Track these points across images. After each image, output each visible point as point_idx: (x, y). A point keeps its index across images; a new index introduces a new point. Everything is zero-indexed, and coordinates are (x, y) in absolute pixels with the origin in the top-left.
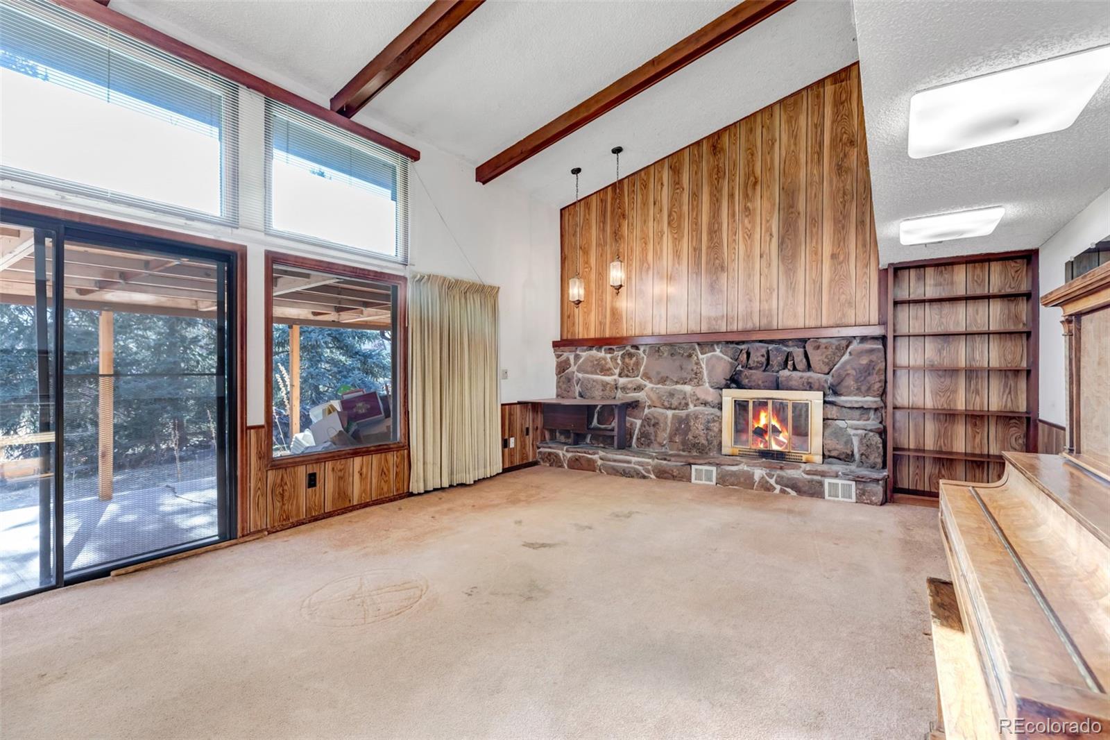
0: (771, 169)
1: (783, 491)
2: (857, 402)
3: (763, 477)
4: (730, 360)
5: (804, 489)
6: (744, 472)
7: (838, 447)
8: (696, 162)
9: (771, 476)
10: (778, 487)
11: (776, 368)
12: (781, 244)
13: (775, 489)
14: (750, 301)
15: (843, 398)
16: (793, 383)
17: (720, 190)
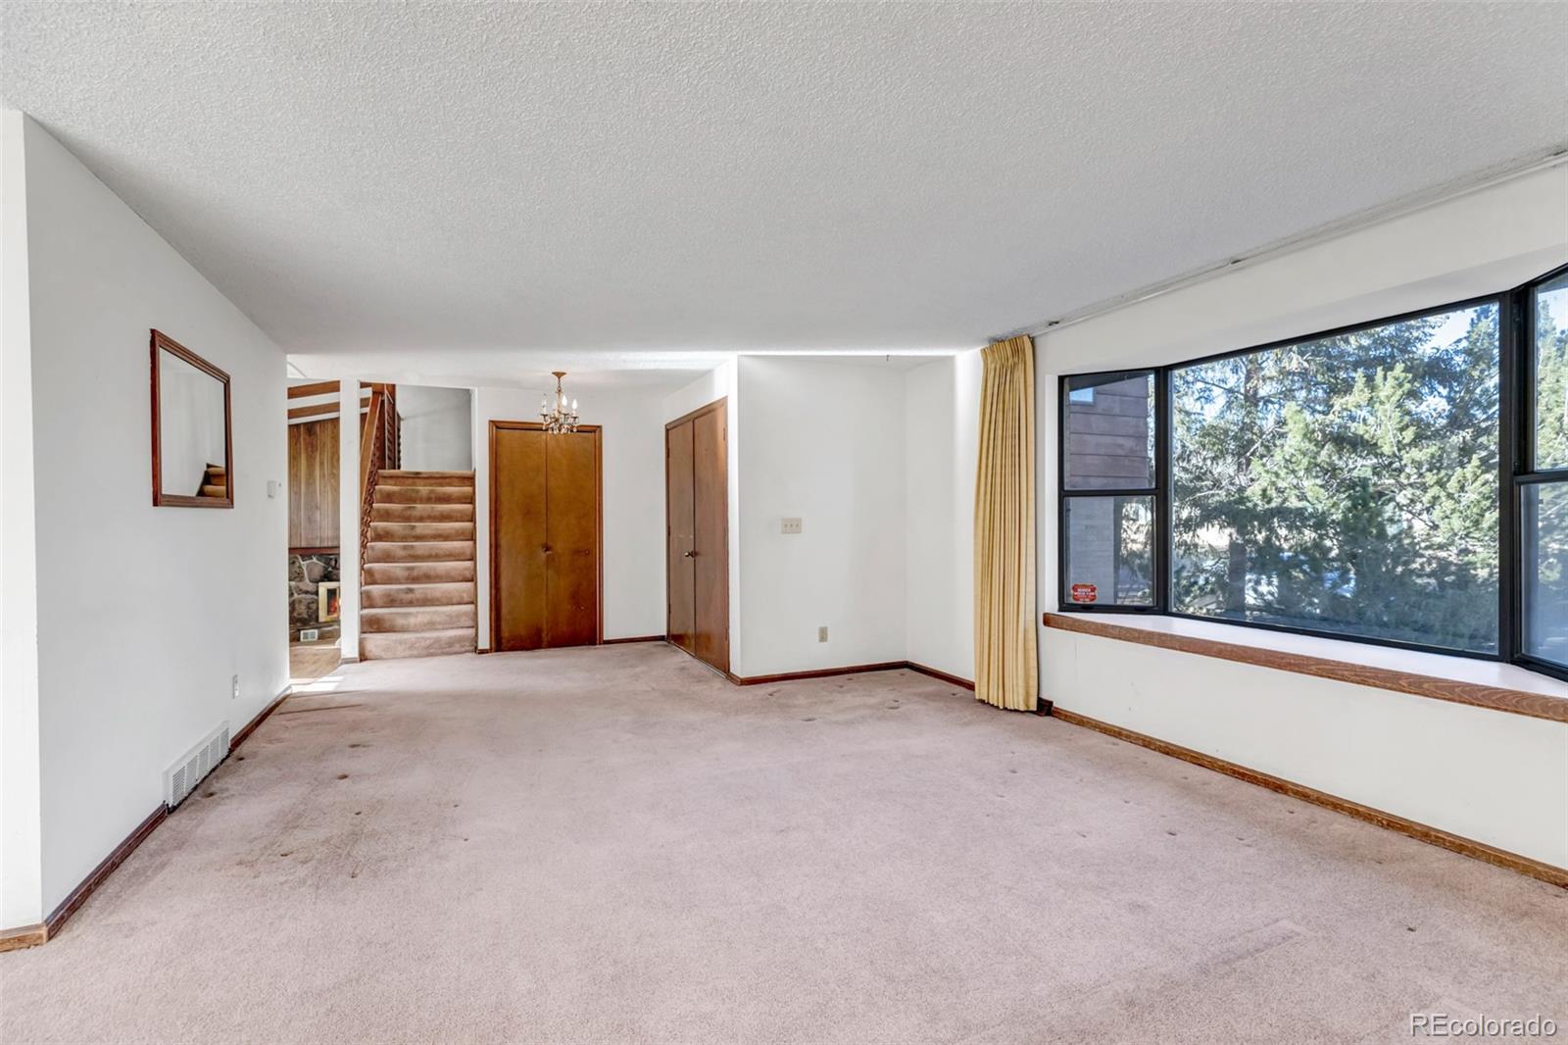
17: (315, 459)
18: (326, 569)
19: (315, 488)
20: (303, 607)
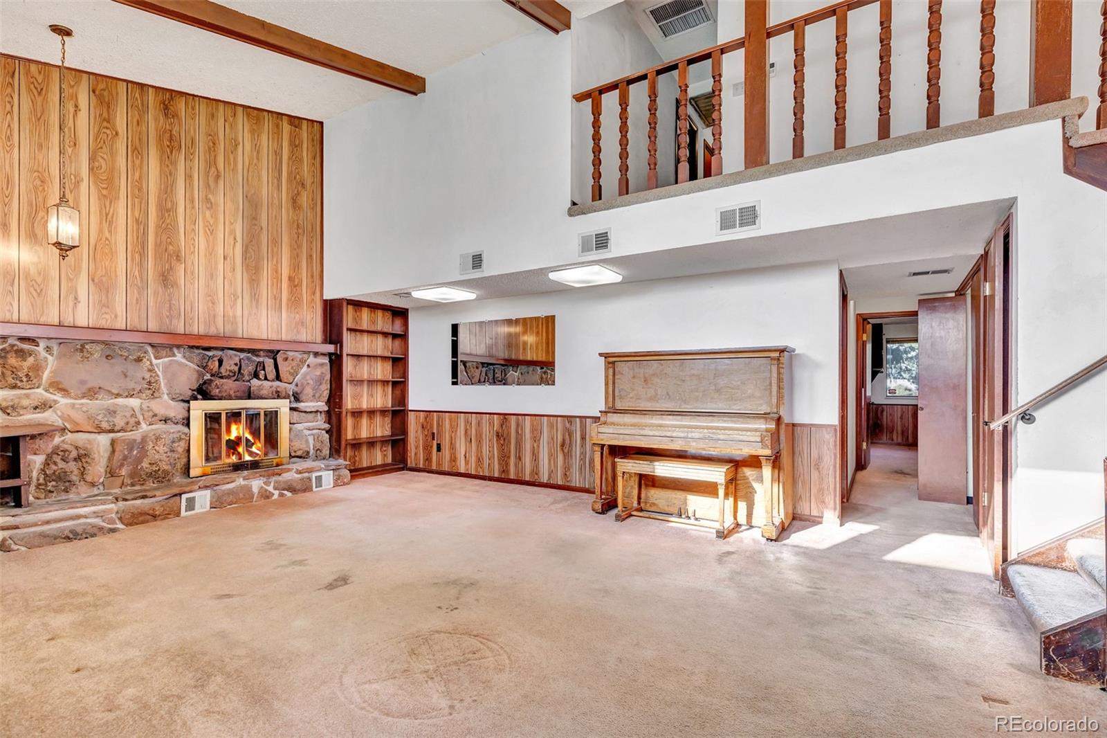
0: (234, 170)
1: (281, 495)
2: (313, 407)
3: (262, 487)
4: (197, 367)
5: (298, 488)
6: (242, 487)
7: (302, 447)
9: (267, 484)
10: (276, 493)
11: (247, 378)
12: (245, 252)
13: (273, 494)
14: (213, 303)
15: (302, 404)
16: (264, 392)
17: (174, 163)
18: (201, 375)
19: (175, 220)
20: (161, 449)
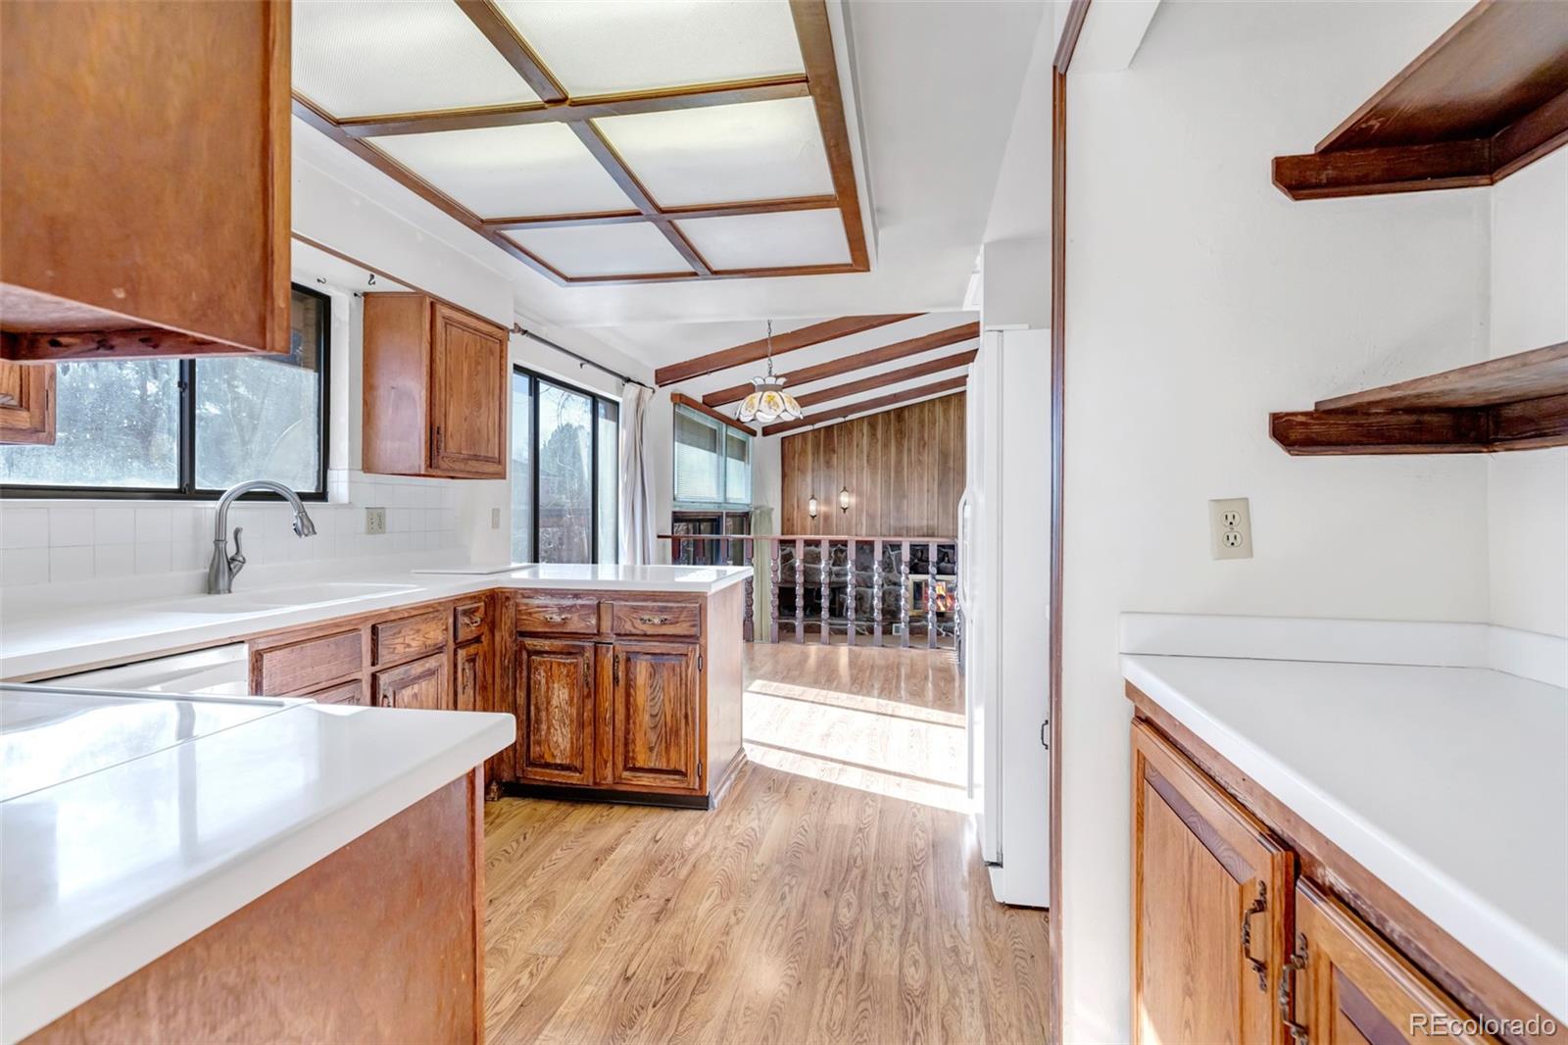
0: (934, 438)
1: (947, 635)
8: (887, 424)
12: (940, 485)
17: (903, 445)
19: (903, 476)
20: (892, 598)
